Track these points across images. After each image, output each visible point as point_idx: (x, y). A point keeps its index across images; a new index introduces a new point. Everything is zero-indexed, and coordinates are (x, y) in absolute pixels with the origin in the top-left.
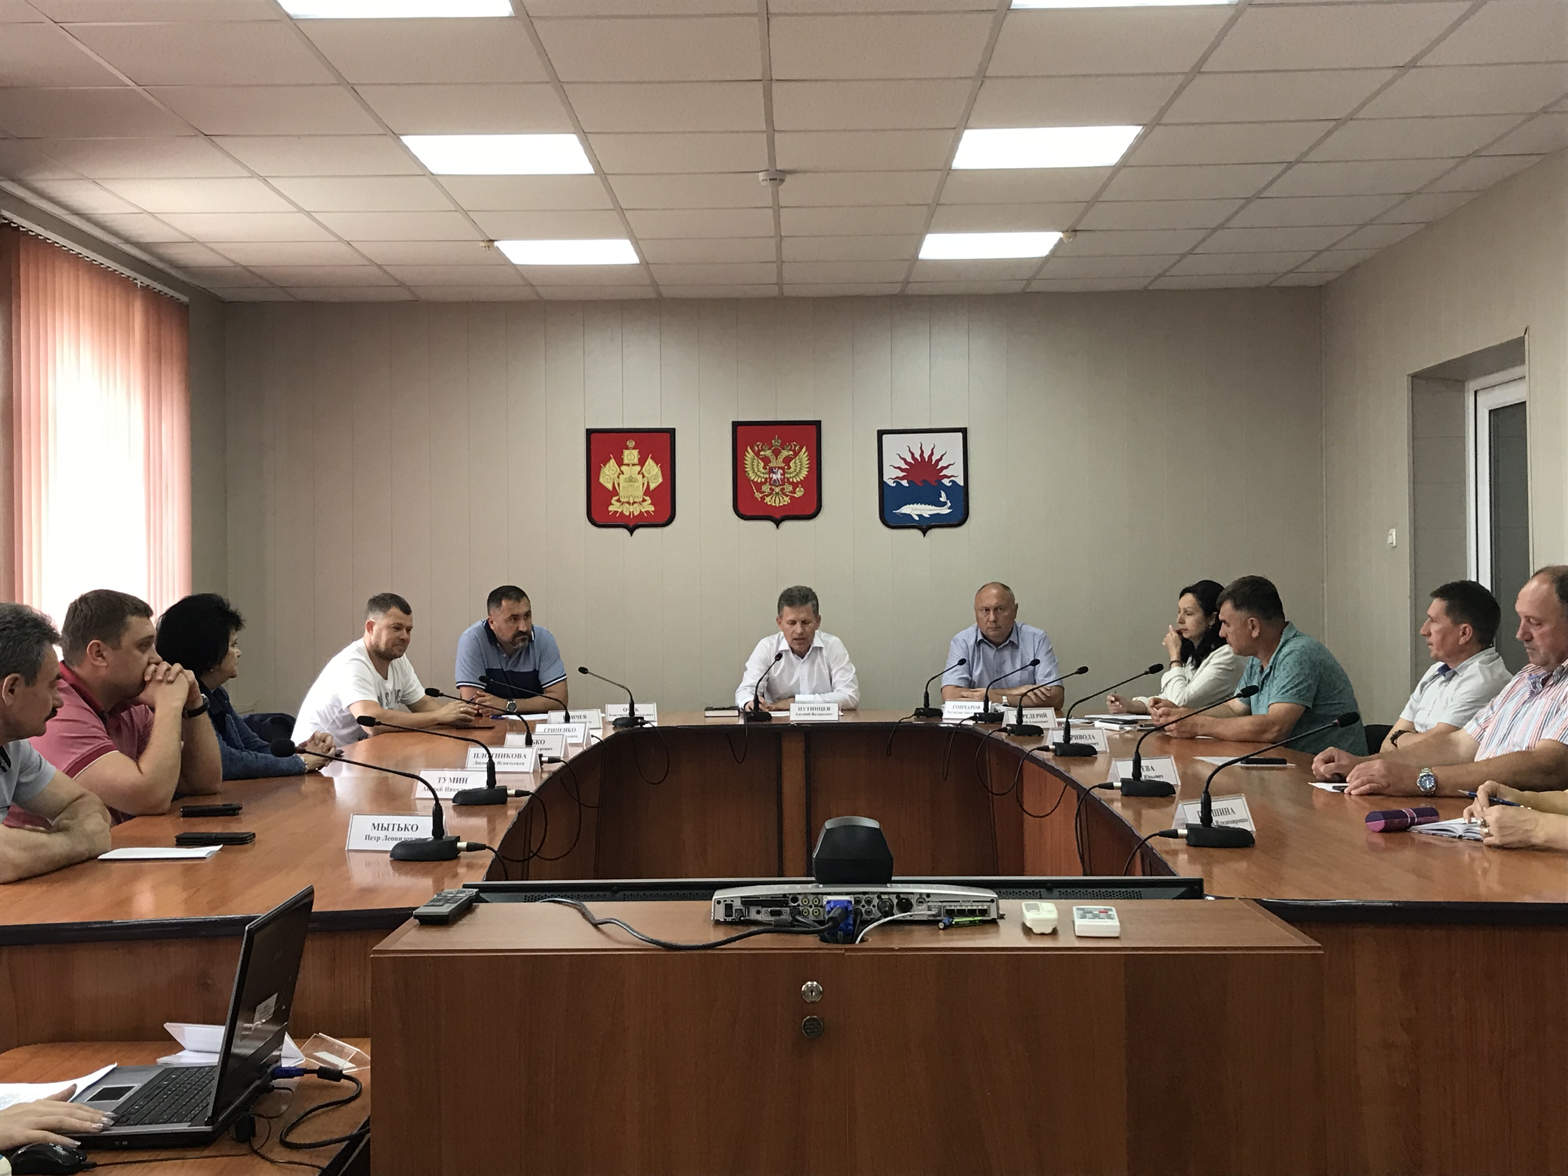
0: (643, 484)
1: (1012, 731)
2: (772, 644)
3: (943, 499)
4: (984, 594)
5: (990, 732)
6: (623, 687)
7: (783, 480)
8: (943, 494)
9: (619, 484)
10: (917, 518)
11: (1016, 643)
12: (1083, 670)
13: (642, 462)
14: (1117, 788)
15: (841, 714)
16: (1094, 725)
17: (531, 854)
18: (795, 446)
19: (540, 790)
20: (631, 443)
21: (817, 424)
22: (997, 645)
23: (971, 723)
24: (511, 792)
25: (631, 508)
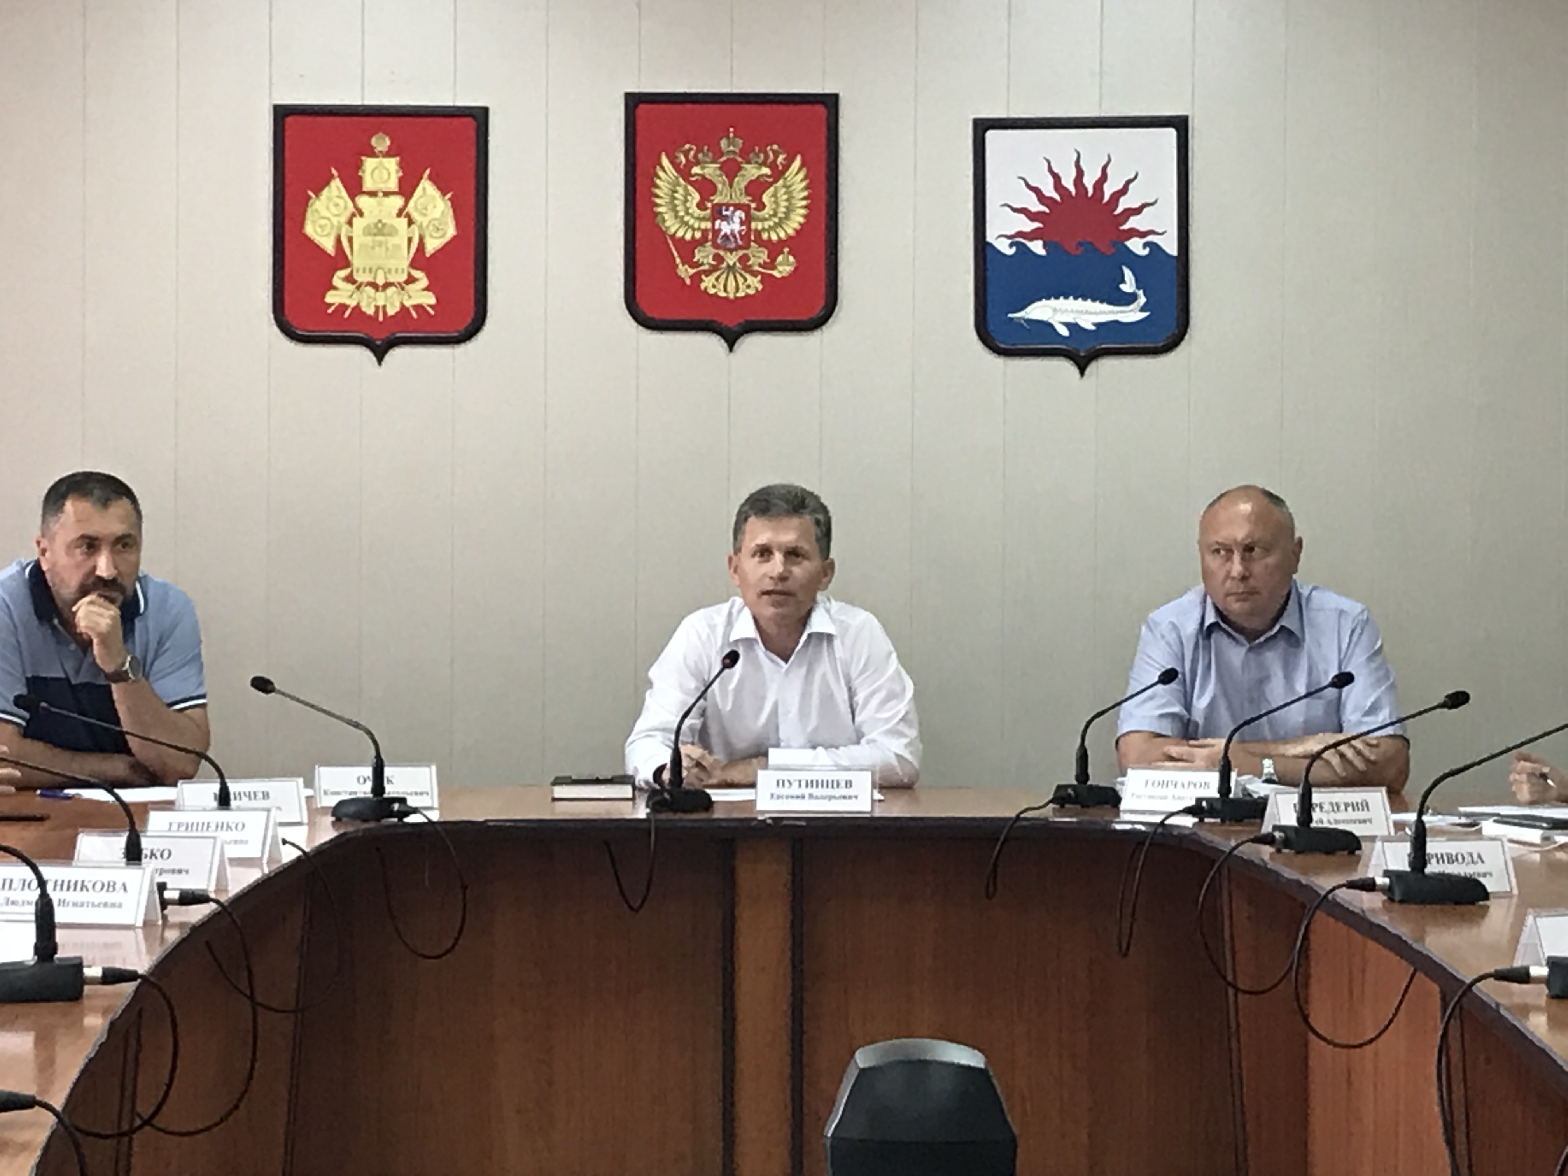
0: (410, 240)
1: (1287, 843)
2: (712, 627)
3: (1129, 286)
4: (1223, 515)
5: (1233, 843)
6: (357, 725)
7: (745, 237)
8: (1128, 274)
9: (350, 240)
10: (1064, 332)
11: (1298, 633)
12: (1458, 700)
13: (407, 189)
14: (1538, 980)
15: (878, 796)
16: (1480, 831)
17: (138, 1122)
18: (776, 154)
19: (163, 967)
20: (381, 142)
21: (831, 102)
22: (1251, 635)
23: (1188, 821)
24: (93, 971)
25: (381, 299)
